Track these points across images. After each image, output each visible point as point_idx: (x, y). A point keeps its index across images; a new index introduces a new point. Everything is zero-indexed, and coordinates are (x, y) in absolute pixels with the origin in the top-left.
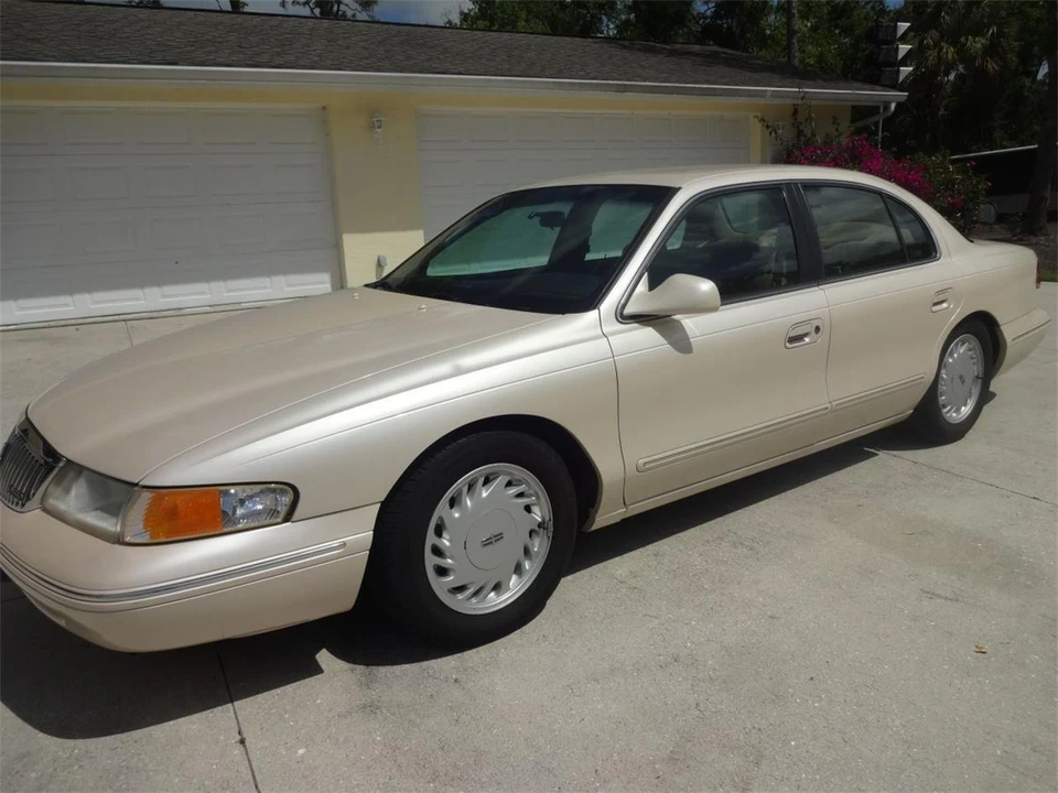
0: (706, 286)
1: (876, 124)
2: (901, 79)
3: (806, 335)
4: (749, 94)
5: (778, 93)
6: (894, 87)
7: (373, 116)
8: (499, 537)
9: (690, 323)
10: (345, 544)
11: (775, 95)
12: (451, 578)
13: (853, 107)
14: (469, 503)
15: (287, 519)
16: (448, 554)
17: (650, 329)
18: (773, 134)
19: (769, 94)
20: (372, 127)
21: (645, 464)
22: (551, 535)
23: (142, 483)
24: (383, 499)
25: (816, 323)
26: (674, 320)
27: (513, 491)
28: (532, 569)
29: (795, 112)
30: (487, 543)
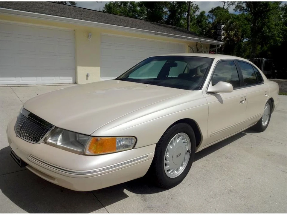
0: (229, 85)
1: (216, 50)
2: (222, 39)
3: (243, 101)
4: (187, 39)
5: (194, 39)
6: (220, 41)
7: (89, 34)
8: (180, 154)
9: (222, 95)
10: (147, 156)
11: (193, 40)
12: (168, 167)
13: (210, 45)
14: (174, 144)
15: (133, 148)
16: (168, 159)
17: (214, 96)
18: (192, 50)
19: (192, 39)
20: (88, 37)
21: (212, 134)
22: (190, 154)
23: (92, 135)
24: (157, 142)
25: (245, 98)
26: (218, 94)
27: (183, 141)
28: (185, 164)
29: (197, 45)
30: (177, 156)
